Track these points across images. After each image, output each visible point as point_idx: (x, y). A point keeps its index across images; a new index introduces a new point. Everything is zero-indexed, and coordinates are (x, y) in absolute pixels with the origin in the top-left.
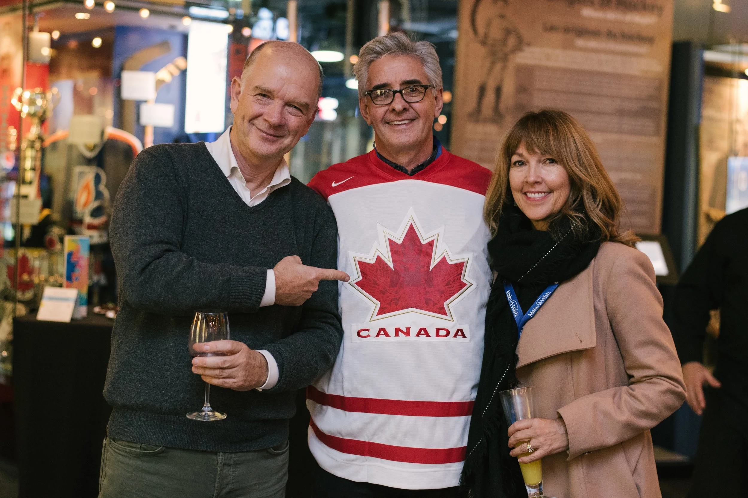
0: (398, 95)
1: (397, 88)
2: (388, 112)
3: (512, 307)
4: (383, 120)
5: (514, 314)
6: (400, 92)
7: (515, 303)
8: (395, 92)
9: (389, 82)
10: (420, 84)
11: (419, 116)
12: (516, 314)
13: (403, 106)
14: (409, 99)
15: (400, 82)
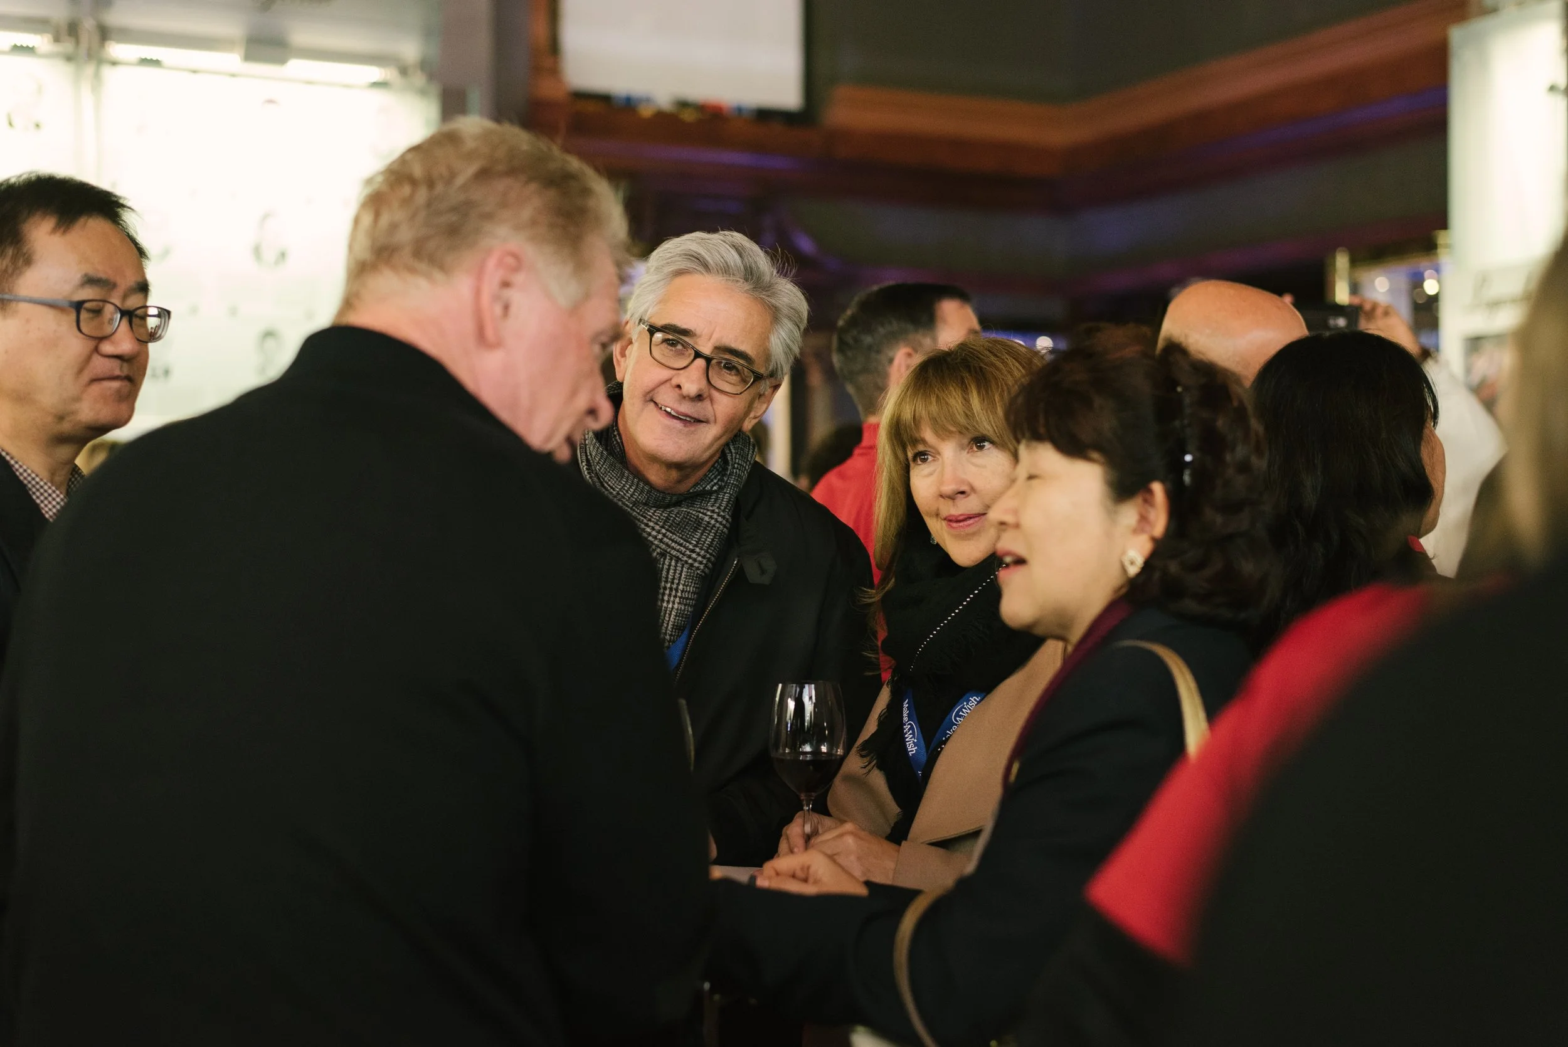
0: (700, 362)
1: (706, 350)
2: (668, 385)
3: (906, 736)
4: (651, 395)
5: (909, 750)
6: (708, 360)
7: (912, 728)
8: (698, 355)
9: (698, 332)
10: (750, 364)
11: (715, 422)
12: (913, 751)
13: (700, 390)
14: (717, 381)
15: (717, 344)
